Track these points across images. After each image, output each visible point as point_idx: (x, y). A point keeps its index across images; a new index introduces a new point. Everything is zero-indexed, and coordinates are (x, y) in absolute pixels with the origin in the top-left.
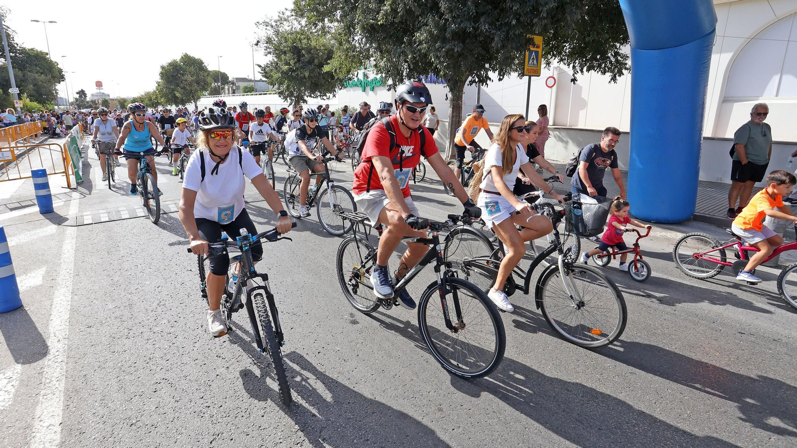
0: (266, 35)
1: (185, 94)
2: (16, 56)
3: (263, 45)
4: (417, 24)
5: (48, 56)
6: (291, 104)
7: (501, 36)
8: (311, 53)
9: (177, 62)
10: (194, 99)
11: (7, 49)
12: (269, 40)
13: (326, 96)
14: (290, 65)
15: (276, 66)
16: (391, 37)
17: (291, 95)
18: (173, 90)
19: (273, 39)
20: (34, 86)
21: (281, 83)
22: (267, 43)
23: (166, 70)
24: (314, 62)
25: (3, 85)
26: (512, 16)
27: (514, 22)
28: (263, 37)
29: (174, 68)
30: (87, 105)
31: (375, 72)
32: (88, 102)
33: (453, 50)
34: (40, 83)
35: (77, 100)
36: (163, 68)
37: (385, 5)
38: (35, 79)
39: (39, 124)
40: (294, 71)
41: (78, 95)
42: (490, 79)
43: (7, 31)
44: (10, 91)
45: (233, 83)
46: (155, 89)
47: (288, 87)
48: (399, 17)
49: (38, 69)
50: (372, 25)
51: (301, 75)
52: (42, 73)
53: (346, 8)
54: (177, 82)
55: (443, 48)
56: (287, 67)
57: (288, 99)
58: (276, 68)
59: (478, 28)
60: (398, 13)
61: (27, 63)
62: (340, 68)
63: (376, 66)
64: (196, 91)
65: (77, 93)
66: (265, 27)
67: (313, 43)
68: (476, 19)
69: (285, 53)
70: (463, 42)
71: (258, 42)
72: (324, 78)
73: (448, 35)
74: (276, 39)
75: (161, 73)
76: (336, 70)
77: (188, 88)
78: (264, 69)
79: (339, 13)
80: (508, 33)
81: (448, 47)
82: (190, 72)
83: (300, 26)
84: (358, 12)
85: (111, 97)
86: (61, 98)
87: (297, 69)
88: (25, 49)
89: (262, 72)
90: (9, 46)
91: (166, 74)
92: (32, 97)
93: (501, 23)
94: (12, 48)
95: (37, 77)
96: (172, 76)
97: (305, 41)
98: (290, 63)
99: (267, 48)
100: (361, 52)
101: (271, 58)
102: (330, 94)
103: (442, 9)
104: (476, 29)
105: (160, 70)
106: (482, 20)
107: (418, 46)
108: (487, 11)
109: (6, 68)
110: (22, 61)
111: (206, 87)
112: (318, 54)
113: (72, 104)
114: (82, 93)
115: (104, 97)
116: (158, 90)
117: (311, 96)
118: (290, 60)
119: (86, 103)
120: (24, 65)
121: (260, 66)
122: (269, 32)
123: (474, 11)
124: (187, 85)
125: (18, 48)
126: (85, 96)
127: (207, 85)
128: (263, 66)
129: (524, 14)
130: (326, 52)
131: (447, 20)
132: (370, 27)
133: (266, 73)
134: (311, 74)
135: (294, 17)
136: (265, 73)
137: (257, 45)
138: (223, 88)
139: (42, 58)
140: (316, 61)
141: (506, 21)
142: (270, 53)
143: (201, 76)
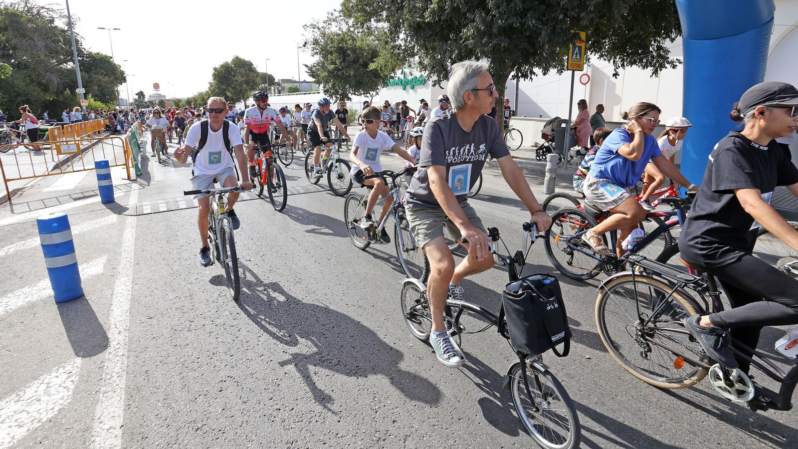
0: (313, 37)
1: (235, 95)
2: (83, 59)
3: (310, 46)
4: (463, 22)
5: (112, 60)
6: (336, 102)
7: (547, 31)
8: (355, 53)
9: (228, 64)
10: (244, 98)
11: (76, 53)
12: (316, 42)
13: (370, 93)
14: (335, 64)
15: (322, 65)
16: (436, 34)
17: (337, 93)
18: (224, 90)
19: (319, 41)
20: (98, 87)
21: (327, 82)
22: (314, 44)
23: (218, 72)
24: (359, 62)
25: (71, 86)
26: (559, 11)
27: (561, 17)
28: (310, 39)
29: (225, 70)
30: (145, 105)
31: (419, 69)
32: (146, 103)
33: (500, 45)
34: (104, 84)
35: (136, 100)
36: (215, 69)
37: (432, 3)
38: (99, 80)
39: (102, 121)
40: (340, 70)
41: (137, 96)
42: (534, 74)
43: (76, 38)
44: (77, 91)
45: (279, 84)
46: (208, 90)
47: (334, 85)
48: (446, 15)
49: (103, 71)
50: (418, 24)
51: (347, 74)
52: (106, 75)
53: (393, 8)
54: (228, 82)
55: (490, 43)
56: (332, 66)
57: (334, 97)
58: (323, 67)
59: (525, 23)
60: (445, 10)
61: (93, 66)
62: (385, 66)
63: (420, 63)
64: (246, 91)
65: (137, 94)
66: (312, 29)
67: (358, 44)
68: (523, 14)
69: (331, 53)
70: (509, 38)
71: (306, 43)
72: (368, 77)
73: (495, 30)
74: (323, 41)
75: (214, 74)
76: (381, 67)
77: (239, 88)
78: (310, 69)
79: (384, 14)
80: (554, 28)
81: (494, 42)
82: (240, 73)
83: (347, 27)
84: (405, 11)
85: (167, 98)
86: (122, 99)
87: (343, 68)
88: (91, 53)
89: (309, 71)
90: (77, 50)
91: (218, 75)
92: (97, 97)
93: (548, 18)
94: (80, 52)
95: (101, 79)
96: (224, 77)
97: (350, 42)
98: (336, 62)
99: (314, 49)
100: (405, 50)
101: (317, 58)
102: (373, 92)
103: (490, 5)
104: (522, 24)
105: (213, 72)
106: (529, 15)
107: (463, 42)
108: (534, 6)
109: (74, 70)
110: (88, 64)
111: (255, 87)
112: (362, 54)
113: (131, 104)
114: (141, 94)
115: (160, 98)
116: (210, 90)
117: (355, 94)
118: (336, 60)
119: (144, 104)
120: (90, 68)
121: (307, 66)
122: (316, 34)
123: (521, 7)
124: (237, 85)
125: (86, 53)
126: (144, 97)
127: (256, 86)
128: (310, 66)
129: (572, 8)
130: (370, 52)
131: (494, 16)
132: (417, 25)
133: (313, 72)
134: (356, 73)
135: (342, 18)
136: (311, 72)
137: (304, 46)
138: (270, 89)
139: (106, 61)
140: (361, 61)
141: (553, 16)
142: (316, 53)
143: (250, 76)
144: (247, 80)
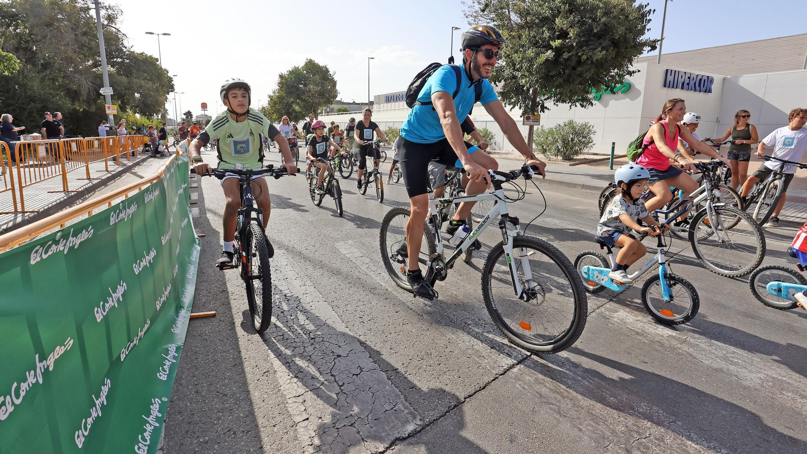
1: (306, 109)
5: (158, 62)
9: (299, 70)
18: (292, 103)
29: (295, 77)
54: (298, 92)
61: (134, 69)
64: (319, 104)
65: (184, 114)
75: (280, 83)
82: (315, 81)
86: (169, 118)
88: (133, 53)
91: (286, 84)
94: (120, 52)
95: (143, 85)
96: (293, 86)
114: (188, 114)
115: (207, 118)
125: (126, 52)
126: (192, 117)
139: (151, 63)
143: (326, 86)
144: (322, 90)
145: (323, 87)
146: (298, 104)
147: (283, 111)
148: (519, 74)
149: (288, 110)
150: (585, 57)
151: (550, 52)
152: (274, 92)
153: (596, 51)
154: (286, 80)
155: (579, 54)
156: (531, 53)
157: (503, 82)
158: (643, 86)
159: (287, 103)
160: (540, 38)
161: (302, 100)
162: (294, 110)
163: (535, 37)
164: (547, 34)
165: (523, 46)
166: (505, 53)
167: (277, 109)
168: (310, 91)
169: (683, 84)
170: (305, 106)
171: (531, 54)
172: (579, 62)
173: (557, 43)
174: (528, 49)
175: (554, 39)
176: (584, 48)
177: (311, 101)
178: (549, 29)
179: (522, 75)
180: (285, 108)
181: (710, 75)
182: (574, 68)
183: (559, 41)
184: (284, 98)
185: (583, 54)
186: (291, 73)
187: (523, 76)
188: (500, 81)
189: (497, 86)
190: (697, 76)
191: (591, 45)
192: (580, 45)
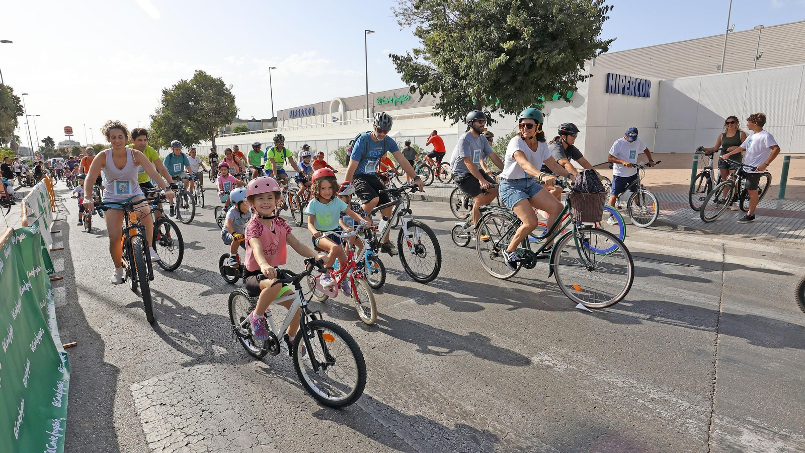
1: (200, 130)
9: (188, 84)
10: (212, 135)
29: (183, 93)
35: (42, 149)
36: (165, 92)
54: (188, 111)
65: (43, 141)
75: (164, 100)
82: (206, 98)
96: (181, 104)
105: (162, 96)
115: (73, 146)
119: (53, 153)
124: (202, 116)
143: (222, 102)
144: (218, 107)
145: (219, 103)
146: (189, 125)
147: (171, 134)
148: (464, 83)
149: (177, 132)
150: (540, 61)
151: (503, 55)
152: (158, 112)
153: (554, 54)
154: (172, 96)
155: (534, 58)
156: (480, 56)
157: (440, 93)
158: (587, 92)
159: (175, 124)
160: (488, 40)
161: (194, 121)
162: (184, 132)
163: (481, 38)
164: (495, 35)
165: (468, 50)
166: (443, 58)
167: (163, 132)
168: (203, 109)
169: (624, 88)
170: (197, 127)
171: (481, 58)
172: (533, 67)
173: (509, 45)
174: (476, 52)
175: (505, 41)
176: (539, 50)
177: (205, 120)
178: (497, 29)
179: (467, 84)
180: (173, 130)
181: (648, 78)
182: (526, 74)
183: (511, 42)
184: (171, 119)
185: (539, 58)
186: (177, 88)
187: (470, 85)
188: (437, 91)
189: (434, 97)
190: (636, 79)
191: (546, 47)
192: (535, 48)
